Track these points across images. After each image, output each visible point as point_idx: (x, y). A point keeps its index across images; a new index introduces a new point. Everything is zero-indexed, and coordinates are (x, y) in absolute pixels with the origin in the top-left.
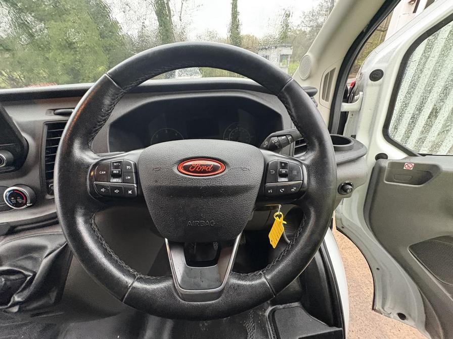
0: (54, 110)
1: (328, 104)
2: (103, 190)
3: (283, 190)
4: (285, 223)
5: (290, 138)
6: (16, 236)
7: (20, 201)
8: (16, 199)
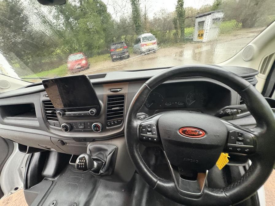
0: (110, 89)
1: (264, 76)
2: (144, 138)
3: (240, 149)
4: (229, 157)
5: (239, 111)
6: (94, 143)
7: (98, 129)
8: (96, 128)
